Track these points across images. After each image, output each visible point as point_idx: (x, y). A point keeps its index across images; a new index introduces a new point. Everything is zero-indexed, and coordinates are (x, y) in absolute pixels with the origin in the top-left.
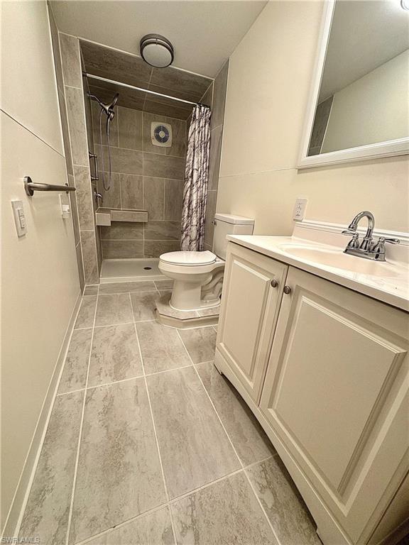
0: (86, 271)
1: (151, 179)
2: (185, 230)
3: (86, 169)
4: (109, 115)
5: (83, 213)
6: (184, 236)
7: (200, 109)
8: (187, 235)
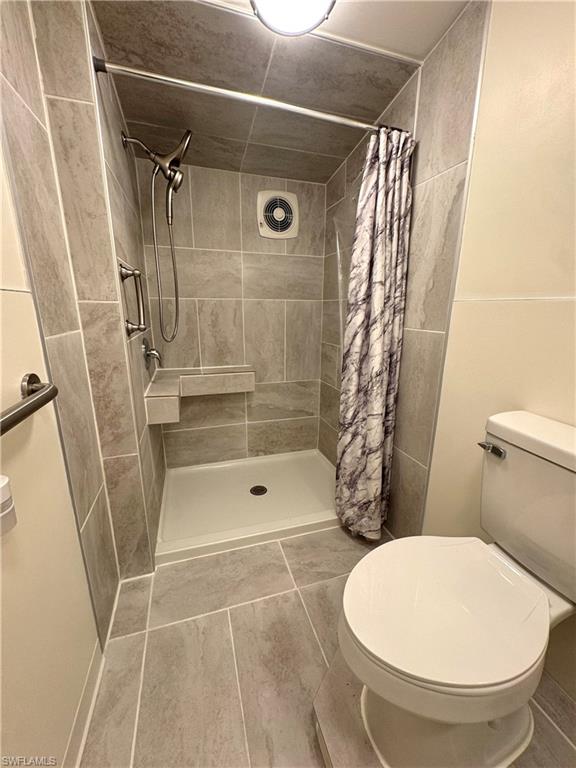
0: (121, 548)
1: (259, 303)
2: (351, 424)
3: (113, 308)
4: (171, 179)
5: (107, 417)
6: (348, 437)
7: (389, 138)
8: (355, 435)
